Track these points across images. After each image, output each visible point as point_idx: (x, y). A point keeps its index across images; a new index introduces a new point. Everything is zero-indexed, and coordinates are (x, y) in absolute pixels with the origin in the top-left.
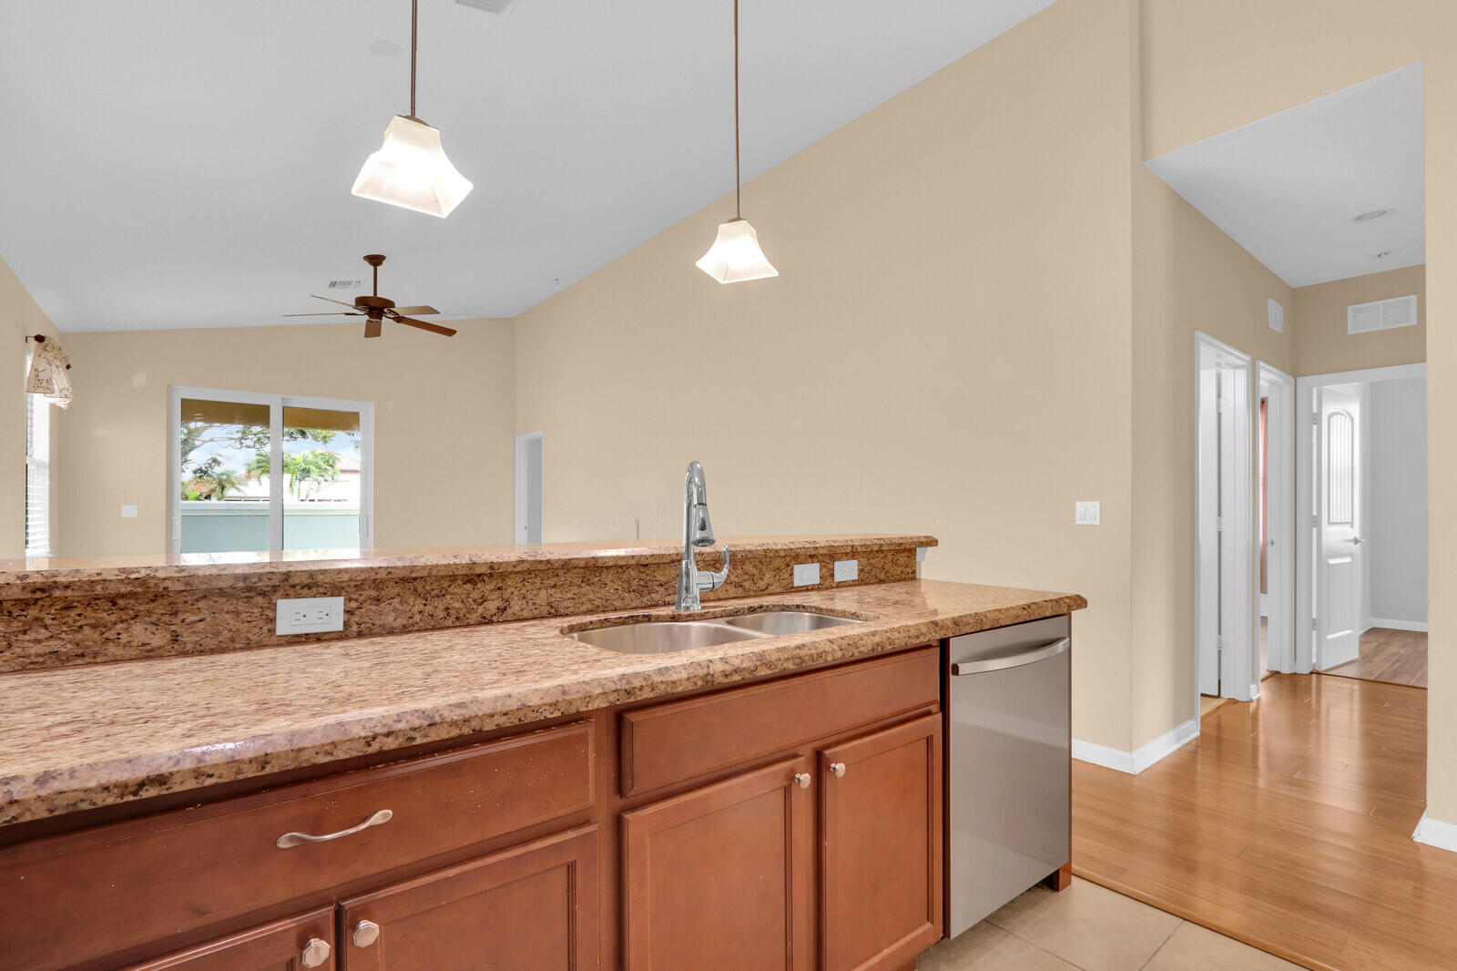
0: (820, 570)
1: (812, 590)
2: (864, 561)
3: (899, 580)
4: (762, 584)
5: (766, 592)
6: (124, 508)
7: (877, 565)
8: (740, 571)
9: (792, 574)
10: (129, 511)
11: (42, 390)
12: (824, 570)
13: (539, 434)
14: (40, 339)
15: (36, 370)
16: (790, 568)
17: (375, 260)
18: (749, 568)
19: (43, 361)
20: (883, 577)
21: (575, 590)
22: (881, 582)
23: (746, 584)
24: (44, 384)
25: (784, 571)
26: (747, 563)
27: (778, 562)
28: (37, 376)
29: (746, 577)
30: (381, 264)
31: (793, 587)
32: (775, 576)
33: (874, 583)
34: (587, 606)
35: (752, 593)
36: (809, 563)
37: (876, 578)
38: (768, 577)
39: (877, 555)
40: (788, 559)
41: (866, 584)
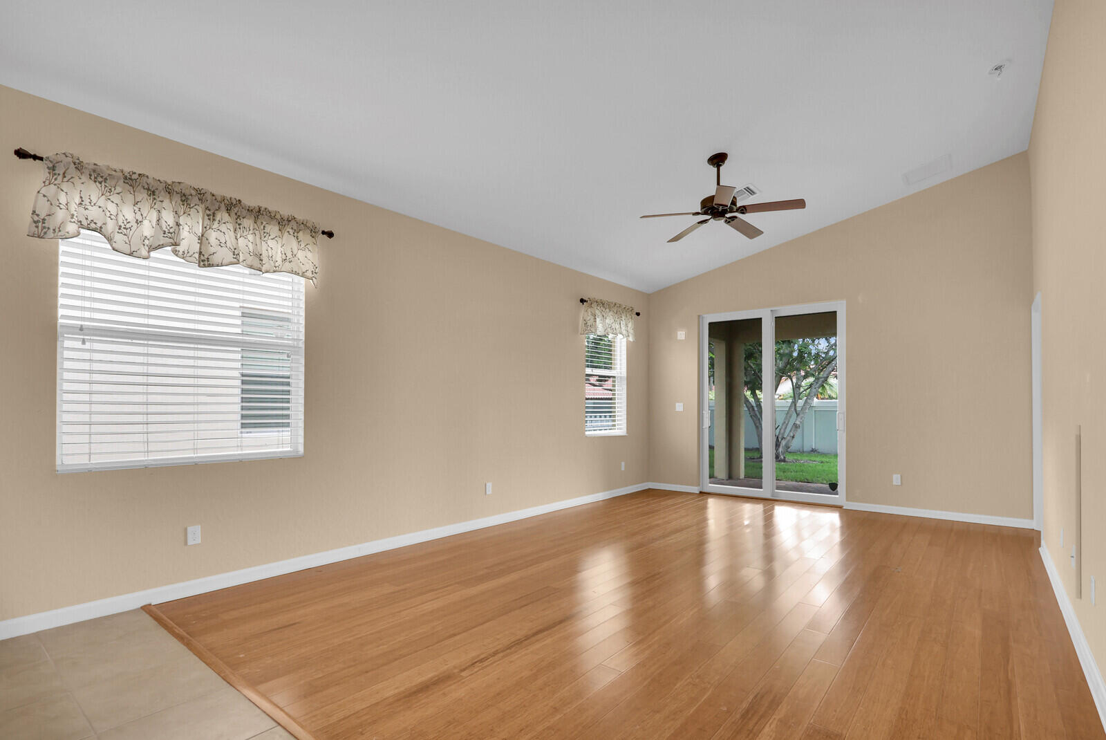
10: (679, 407)
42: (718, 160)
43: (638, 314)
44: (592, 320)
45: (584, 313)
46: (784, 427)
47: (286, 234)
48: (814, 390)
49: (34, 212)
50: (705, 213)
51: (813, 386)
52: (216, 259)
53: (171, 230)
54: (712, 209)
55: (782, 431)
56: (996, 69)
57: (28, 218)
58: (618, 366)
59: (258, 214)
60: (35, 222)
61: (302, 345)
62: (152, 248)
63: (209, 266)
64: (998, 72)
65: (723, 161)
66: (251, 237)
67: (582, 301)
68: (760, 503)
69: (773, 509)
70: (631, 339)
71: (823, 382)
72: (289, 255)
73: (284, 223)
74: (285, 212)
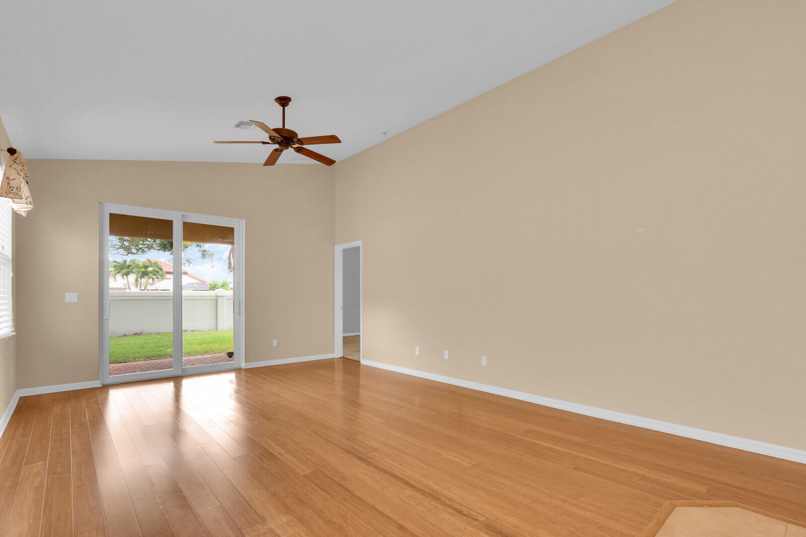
6: (67, 295)
10: (71, 297)
11: (13, 196)
13: (359, 243)
14: (12, 151)
15: (8, 178)
17: (284, 101)
19: (14, 171)
24: (15, 190)
28: (9, 184)
30: (288, 104)
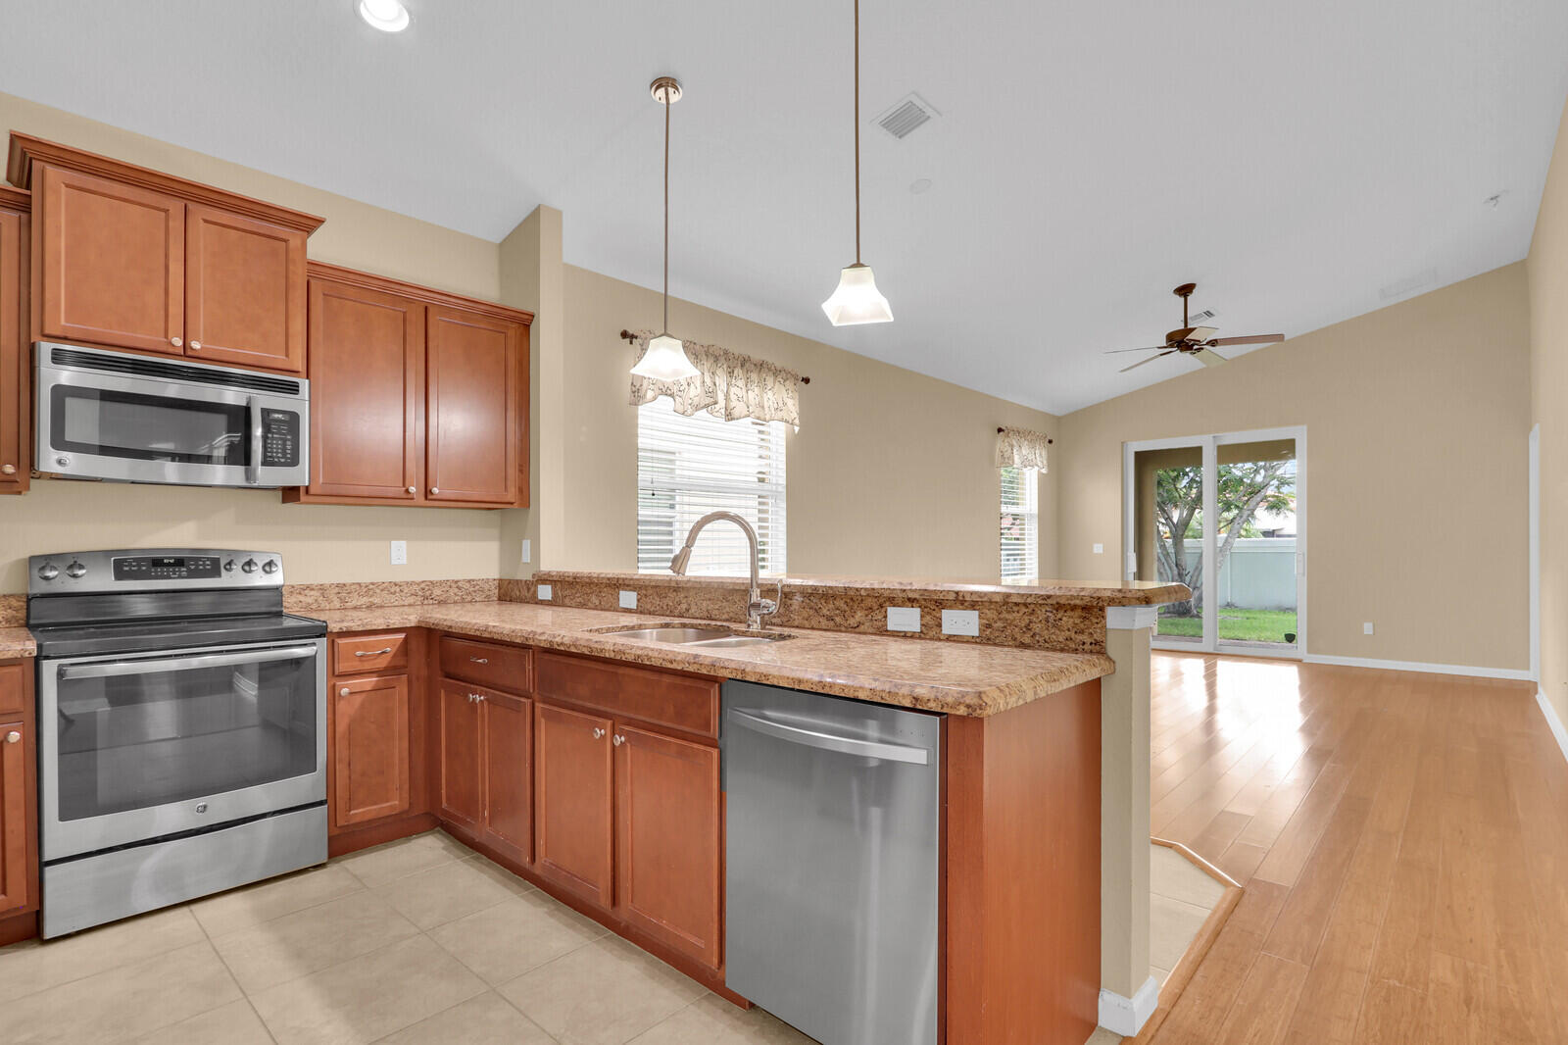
0: (922, 616)
1: (912, 637)
2: (991, 614)
3: (1062, 650)
4: (852, 622)
5: (857, 630)
7: (1017, 622)
8: (831, 606)
9: (886, 617)
10: (1098, 548)
12: (928, 618)
16: (883, 610)
18: (840, 603)
20: (1027, 640)
21: (720, 604)
22: (1023, 646)
23: (838, 619)
25: (877, 612)
26: (838, 599)
27: (869, 602)
29: (838, 612)
31: (887, 631)
32: (867, 616)
33: (1009, 646)
34: (725, 617)
35: (843, 629)
36: (907, 607)
37: (1015, 639)
38: (859, 615)
39: (1016, 609)
40: (882, 600)
41: (995, 644)
42: (1185, 291)
43: (1050, 442)
44: (1010, 451)
45: (1001, 444)
46: (1196, 574)
47: (777, 383)
48: (1236, 526)
49: (632, 384)
50: (1172, 346)
51: (1236, 521)
52: (736, 413)
53: (711, 390)
54: (1180, 341)
55: (1195, 578)
56: (1492, 199)
57: (629, 388)
58: (1028, 502)
59: (761, 366)
60: (634, 392)
61: (783, 489)
62: (697, 408)
63: (732, 419)
64: (1495, 201)
65: (1191, 292)
66: (756, 389)
67: (1000, 430)
68: (1200, 658)
69: (1215, 665)
70: (1044, 471)
71: (1249, 516)
72: (781, 404)
73: (776, 372)
74: (779, 365)
